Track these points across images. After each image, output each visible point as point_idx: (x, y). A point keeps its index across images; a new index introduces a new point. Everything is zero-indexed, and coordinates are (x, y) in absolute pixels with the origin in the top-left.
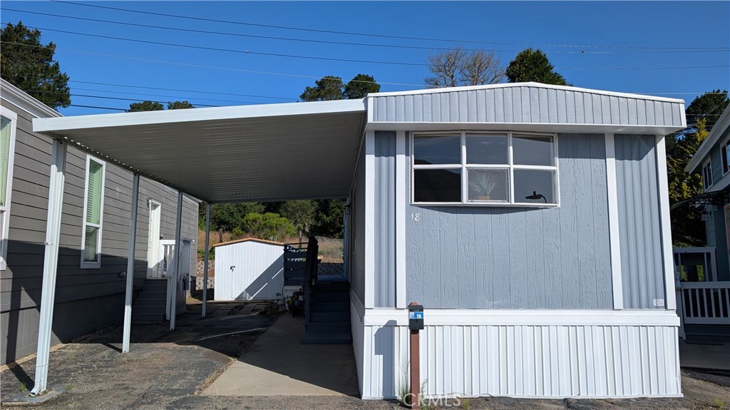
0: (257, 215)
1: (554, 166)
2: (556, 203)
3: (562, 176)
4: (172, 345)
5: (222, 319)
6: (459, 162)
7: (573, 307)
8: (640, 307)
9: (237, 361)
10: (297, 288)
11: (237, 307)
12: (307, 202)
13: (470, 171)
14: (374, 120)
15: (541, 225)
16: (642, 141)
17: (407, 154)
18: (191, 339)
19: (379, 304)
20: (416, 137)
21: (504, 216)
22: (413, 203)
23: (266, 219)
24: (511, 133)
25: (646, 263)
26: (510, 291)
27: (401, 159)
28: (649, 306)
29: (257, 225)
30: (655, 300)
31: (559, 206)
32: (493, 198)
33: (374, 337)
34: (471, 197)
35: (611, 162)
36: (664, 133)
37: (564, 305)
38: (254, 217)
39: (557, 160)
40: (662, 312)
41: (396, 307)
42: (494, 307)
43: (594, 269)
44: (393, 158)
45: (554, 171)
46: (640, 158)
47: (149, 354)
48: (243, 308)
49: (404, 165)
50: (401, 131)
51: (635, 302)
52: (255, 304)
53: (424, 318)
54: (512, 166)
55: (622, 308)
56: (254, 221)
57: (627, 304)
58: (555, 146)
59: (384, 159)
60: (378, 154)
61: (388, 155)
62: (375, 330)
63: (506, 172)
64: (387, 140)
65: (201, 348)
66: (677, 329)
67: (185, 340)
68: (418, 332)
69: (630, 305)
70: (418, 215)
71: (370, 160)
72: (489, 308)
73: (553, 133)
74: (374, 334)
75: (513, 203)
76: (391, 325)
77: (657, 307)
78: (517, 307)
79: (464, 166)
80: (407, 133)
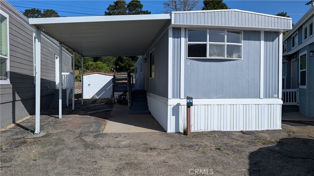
0: (93, 63)
1: (241, 43)
2: (241, 58)
3: (244, 47)
4: (78, 116)
5: (90, 106)
6: (206, 41)
7: (245, 97)
8: (269, 97)
9: (108, 121)
10: (121, 93)
11: (93, 101)
12: (111, 57)
13: (210, 45)
14: (174, 23)
15: (235, 66)
16: (274, 34)
17: (185, 38)
18: (84, 113)
19: (173, 97)
20: (189, 30)
21: (222, 63)
22: (187, 58)
23: (97, 64)
24: (226, 30)
25: (272, 81)
26: (223, 92)
27: (183, 39)
28: (272, 97)
29: (93, 67)
30: (274, 95)
31: (242, 59)
32: (218, 56)
33: (172, 110)
34: (210, 56)
35: (262, 42)
36: (282, 31)
37: (242, 97)
38: (92, 64)
39: (243, 41)
40: (277, 99)
41: (180, 98)
42: (217, 98)
43: (254, 83)
44: (180, 39)
45: (241, 46)
46: (273, 41)
47: (71, 119)
48: (96, 101)
49: (184, 42)
50: (183, 28)
51: (268, 96)
52: (101, 100)
53: (193, 102)
54: (226, 43)
55: (263, 98)
56: (92, 65)
57: (265, 97)
58: (242, 36)
59: (176, 39)
60: (174, 37)
61: (177, 38)
62: (172, 107)
63: (223, 45)
64: (177, 31)
65: (91, 116)
66: (281, 105)
67: (82, 114)
68: (190, 107)
69: (266, 97)
70: (189, 62)
71: (171, 40)
72: (215, 98)
73: (242, 30)
74: (172, 108)
75: (226, 58)
76: (178, 105)
77: (275, 97)
78: (225, 97)
79: (208, 43)
80: (185, 28)
